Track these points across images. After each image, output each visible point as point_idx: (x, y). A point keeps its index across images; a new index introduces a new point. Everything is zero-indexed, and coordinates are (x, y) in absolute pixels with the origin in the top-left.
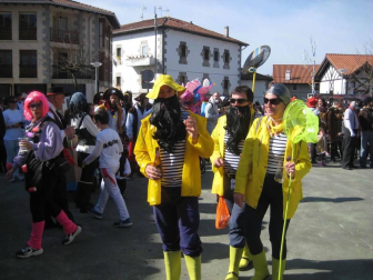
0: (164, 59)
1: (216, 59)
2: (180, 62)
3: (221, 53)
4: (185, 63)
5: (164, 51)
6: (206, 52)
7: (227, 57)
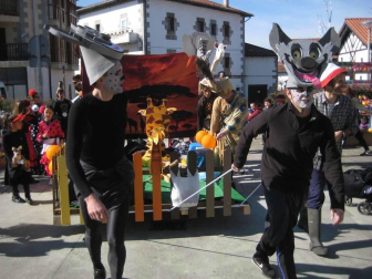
0: (147, 35)
1: (214, 32)
2: (168, 37)
3: (220, 25)
4: (174, 38)
5: (146, 25)
6: (200, 25)
7: (227, 29)
